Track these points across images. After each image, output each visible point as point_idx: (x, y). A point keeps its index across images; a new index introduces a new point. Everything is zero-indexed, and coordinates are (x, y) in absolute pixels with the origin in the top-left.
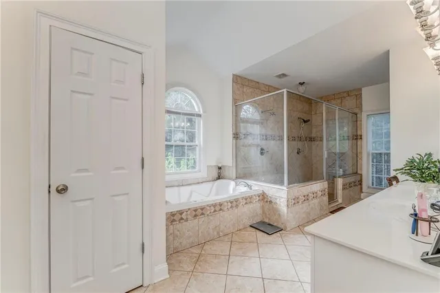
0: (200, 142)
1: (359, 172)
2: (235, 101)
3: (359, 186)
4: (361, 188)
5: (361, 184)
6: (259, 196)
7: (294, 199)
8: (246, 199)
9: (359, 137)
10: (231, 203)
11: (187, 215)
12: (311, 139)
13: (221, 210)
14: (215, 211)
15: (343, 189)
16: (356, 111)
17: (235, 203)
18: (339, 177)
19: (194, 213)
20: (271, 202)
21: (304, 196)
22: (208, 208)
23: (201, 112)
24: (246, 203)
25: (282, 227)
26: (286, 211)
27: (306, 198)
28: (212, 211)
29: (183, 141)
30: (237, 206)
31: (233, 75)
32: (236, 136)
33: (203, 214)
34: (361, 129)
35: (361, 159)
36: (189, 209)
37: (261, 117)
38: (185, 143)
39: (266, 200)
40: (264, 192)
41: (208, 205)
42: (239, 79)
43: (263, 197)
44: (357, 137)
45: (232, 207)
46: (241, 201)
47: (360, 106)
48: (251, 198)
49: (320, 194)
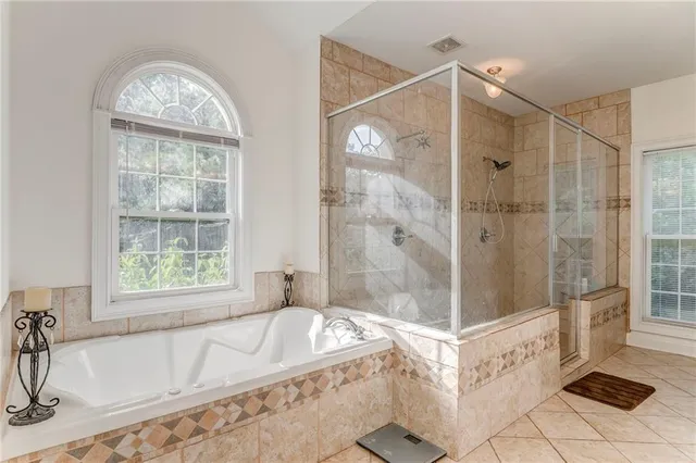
0: (236, 213)
1: (622, 283)
2: (327, 105)
3: (623, 317)
4: (627, 321)
5: (626, 312)
6: (383, 358)
7: (477, 369)
8: (345, 370)
9: (623, 203)
10: (299, 384)
11: (138, 443)
12: (513, 209)
13: (264, 409)
14: (244, 416)
15: (593, 326)
16: (618, 142)
17: (309, 386)
18: (584, 297)
19: (167, 433)
20: (414, 374)
21: (504, 356)
22: (220, 410)
23: (240, 134)
24: (345, 381)
25: (444, 446)
26: (455, 403)
27: (510, 361)
28: (236, 416)
29: (189, 209)
30: (316, 393)
31: (324, 40)
32: (330, 196)
33: (198, 431)
34: (629, 183)
35: (627, 253)
36: (145, 424)
37: (396, 151)
38: (195, 215)
39: (401, 367)
40: (396, 347)
41: (217, 403)
42: (337, 51)
43: (394, 359)
44: (618, 203)
45: (300, 397)
46: (330, 375)
47: (625, 130)
48: (359, 364)
49: (541, 343)
